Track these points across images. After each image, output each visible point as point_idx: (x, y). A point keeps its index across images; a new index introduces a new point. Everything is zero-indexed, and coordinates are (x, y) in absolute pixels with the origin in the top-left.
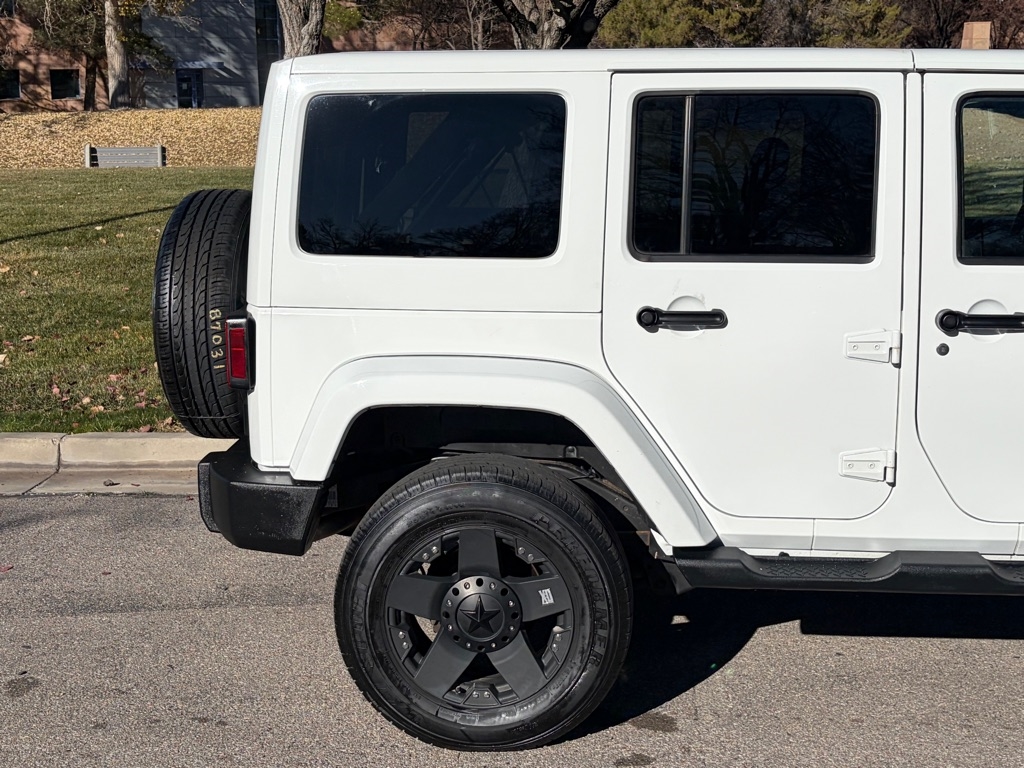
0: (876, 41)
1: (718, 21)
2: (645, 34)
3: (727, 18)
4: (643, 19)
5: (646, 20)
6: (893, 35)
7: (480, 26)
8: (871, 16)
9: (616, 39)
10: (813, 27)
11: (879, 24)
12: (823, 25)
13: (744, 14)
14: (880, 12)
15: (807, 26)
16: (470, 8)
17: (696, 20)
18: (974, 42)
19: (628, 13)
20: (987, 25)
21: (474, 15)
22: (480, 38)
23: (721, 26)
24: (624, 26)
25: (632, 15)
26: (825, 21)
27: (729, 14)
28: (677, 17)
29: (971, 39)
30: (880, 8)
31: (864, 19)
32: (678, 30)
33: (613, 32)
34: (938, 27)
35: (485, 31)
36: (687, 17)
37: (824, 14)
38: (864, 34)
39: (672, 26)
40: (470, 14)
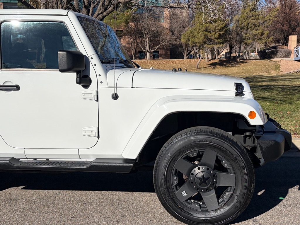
0: (262, 41)
1: (212, 36)
2: (191, 40)
3: (215, 35)
4: (193, 36)
5: (194, 36)
6: (267, 39)
7: (148, 38)
8: (260, 34)
9: (185, 42)
10: (243, 37)
11: (263, 36)
12: (246, 37)
13: (220, 34)
14: (263, 33)
15: (242, 37)
16: (144, 33)
17: (205, 35)
18: (292, 41)
19: (188, 34)
20: (296, 36)
21: (145, 35)
22: (148, 42)
23: (213, 37)
24: (187, 38)
25: (190, 35)
26: (246, 36)
27: (215, 34)
28: (201, 35)
29: (291, 40)
30: (263, 32)
31: (258, 35)
32: (201, 39)
33: (184, 40)
34: (284, 37)
35: (149, 40)
36: (203, 35)
37: (246, 34)
38: (258, 39)
39: (199, 37)
40: (144, 35)
